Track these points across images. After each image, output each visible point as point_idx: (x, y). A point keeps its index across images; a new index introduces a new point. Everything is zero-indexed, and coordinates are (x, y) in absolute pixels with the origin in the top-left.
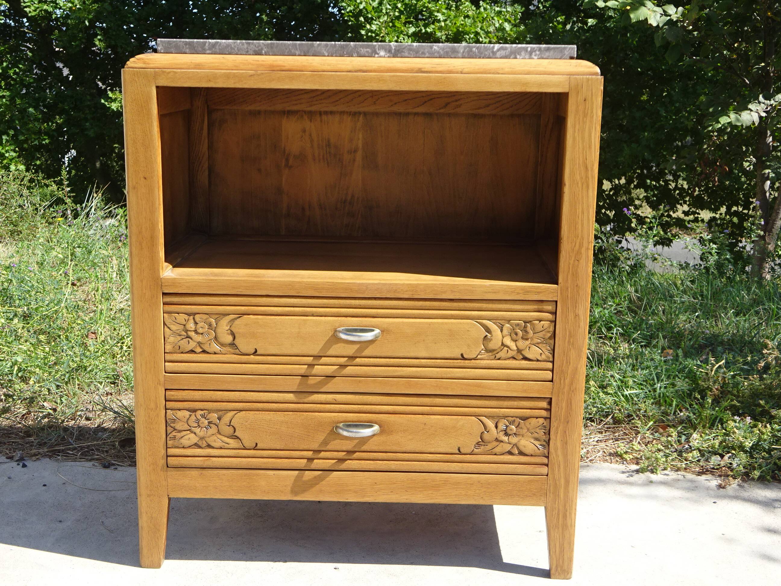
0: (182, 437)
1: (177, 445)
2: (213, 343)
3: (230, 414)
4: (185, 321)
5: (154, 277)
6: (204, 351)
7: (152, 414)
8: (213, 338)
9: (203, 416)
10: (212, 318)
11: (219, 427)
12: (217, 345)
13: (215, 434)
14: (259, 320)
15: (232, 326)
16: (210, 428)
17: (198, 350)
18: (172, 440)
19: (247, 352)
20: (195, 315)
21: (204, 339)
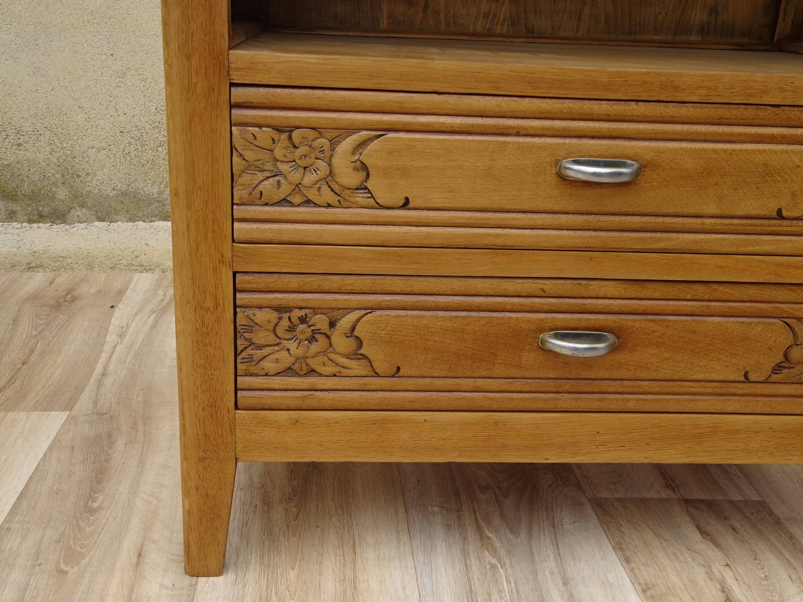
0: (264, 357)
1: (254, 372)
2: (326, 186)
3: (353, 316)
4: (274, 143)
5: (214, 50)
6: (308, 202)
7: (207, 318)
8: (325, 176)
9: (303, 320)
10: (326, 138)
11: (333, 339)
12: (332, 190)
13: (324, 352)
14: (417, 143)
15: (364, 153)
16: (316, 341)
17: (297, 199)
18: (247, 362)
19: (390, 204)
20: (293, 130)
21: (309, 178)
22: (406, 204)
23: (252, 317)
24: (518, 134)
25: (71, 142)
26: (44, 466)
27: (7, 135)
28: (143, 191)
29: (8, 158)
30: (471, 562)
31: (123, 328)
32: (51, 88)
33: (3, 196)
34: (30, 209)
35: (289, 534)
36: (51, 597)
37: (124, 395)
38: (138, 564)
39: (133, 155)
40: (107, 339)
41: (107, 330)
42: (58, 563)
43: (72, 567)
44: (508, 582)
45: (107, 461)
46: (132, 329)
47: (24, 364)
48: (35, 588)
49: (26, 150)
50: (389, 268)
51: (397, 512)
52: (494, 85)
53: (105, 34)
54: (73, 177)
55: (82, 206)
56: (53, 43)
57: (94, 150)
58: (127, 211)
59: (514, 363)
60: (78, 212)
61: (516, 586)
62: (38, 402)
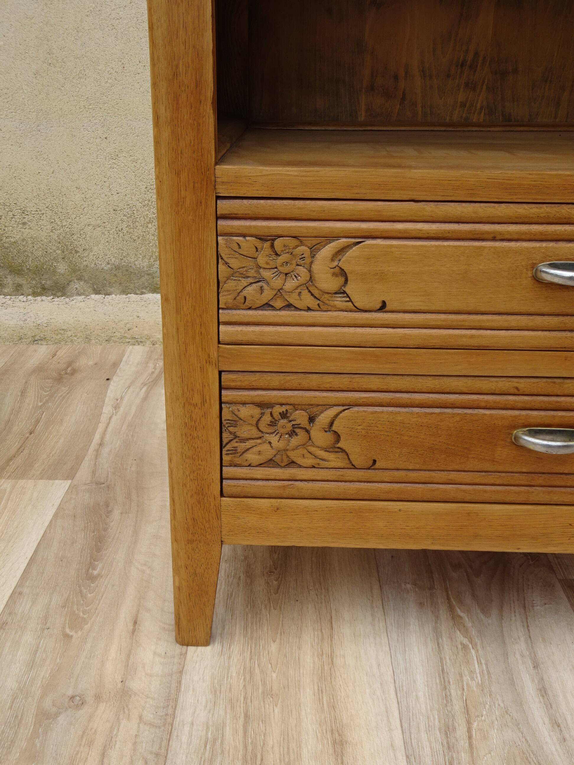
0: (248, 449)
1: (238, 463)
2: (307, 291)
3: (331, 413)
4: (257, 251)
5: (201, 166)
6: (289, 306)
7: (195, 413)
8: (306, 282)
9: (284, 415)
10: (306, 246)
11: (312, 433)
12: (312, 295)
13: (304, 445)
14: (393, 249)
15: (343, 260)
16: (296, 435)
17: (279, 304)
18: (231, 454)
19: (367, 307)
20: (275, 239)
21: (290, 284)
22: (383, 307)
23: (237, 413)
24: (494, 239)
25: (69, 220)
26: (50, 533)
27: (13, 215)
28: (135, 264)
29: (15, 236)
30: (443, 641)
31: (117, 400)
32: (52, 171)
33: (10, 271)
34: (34, 282)
35: (270, 607)
36: (58, 660)
37: (120, 465)
38: (134, 631)
39: (125, 232)
40: (104, 411)
41: (104, 402)
42: (64, 628)
43: (76, 632)
44: (480, 663)
45: (105, 530)
46: (125, 401)
47: (31, 434)
48: (44, 650)
49: (30, 228)
50: (366, 367)
51: (371, 589)
52: (471, 192)
53: (100, 118)
54: (71, 253)
55: (80, 279)
56: (53, 128)
57: (90, 227)
58: (120, 284)
59: (487, 458)
60: (76, 285)
61: (487, 668)
62: (44, 470)
